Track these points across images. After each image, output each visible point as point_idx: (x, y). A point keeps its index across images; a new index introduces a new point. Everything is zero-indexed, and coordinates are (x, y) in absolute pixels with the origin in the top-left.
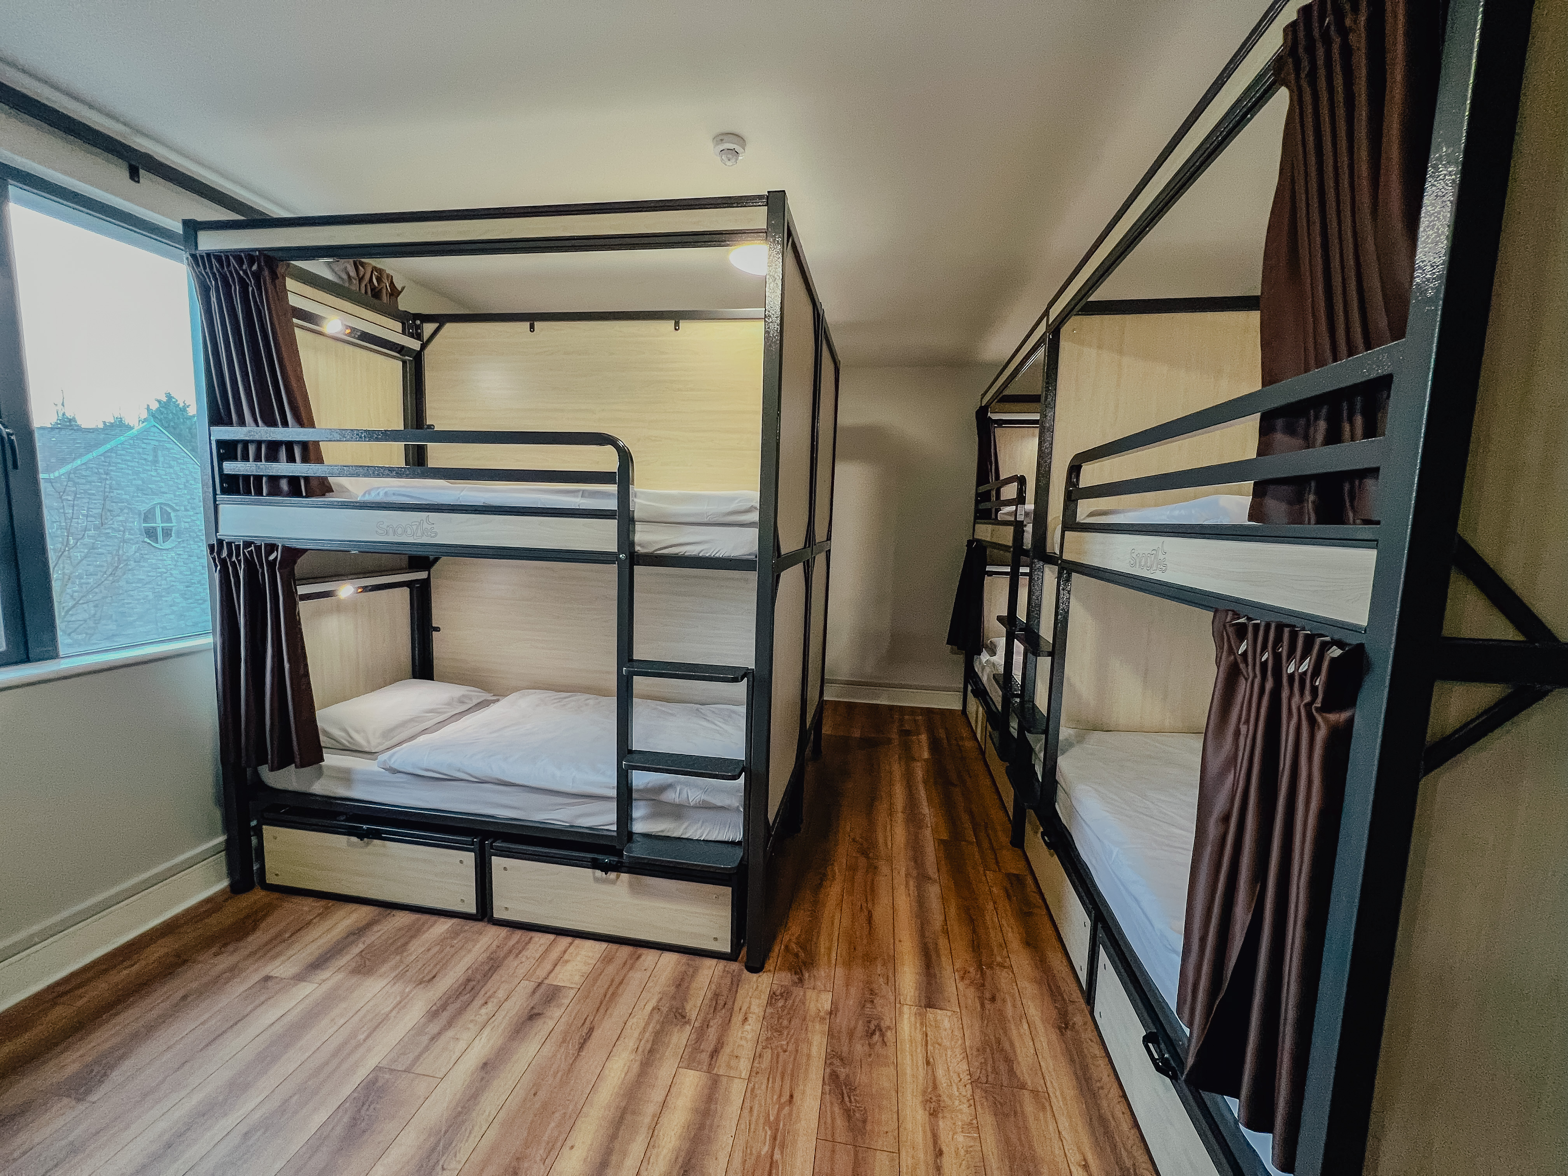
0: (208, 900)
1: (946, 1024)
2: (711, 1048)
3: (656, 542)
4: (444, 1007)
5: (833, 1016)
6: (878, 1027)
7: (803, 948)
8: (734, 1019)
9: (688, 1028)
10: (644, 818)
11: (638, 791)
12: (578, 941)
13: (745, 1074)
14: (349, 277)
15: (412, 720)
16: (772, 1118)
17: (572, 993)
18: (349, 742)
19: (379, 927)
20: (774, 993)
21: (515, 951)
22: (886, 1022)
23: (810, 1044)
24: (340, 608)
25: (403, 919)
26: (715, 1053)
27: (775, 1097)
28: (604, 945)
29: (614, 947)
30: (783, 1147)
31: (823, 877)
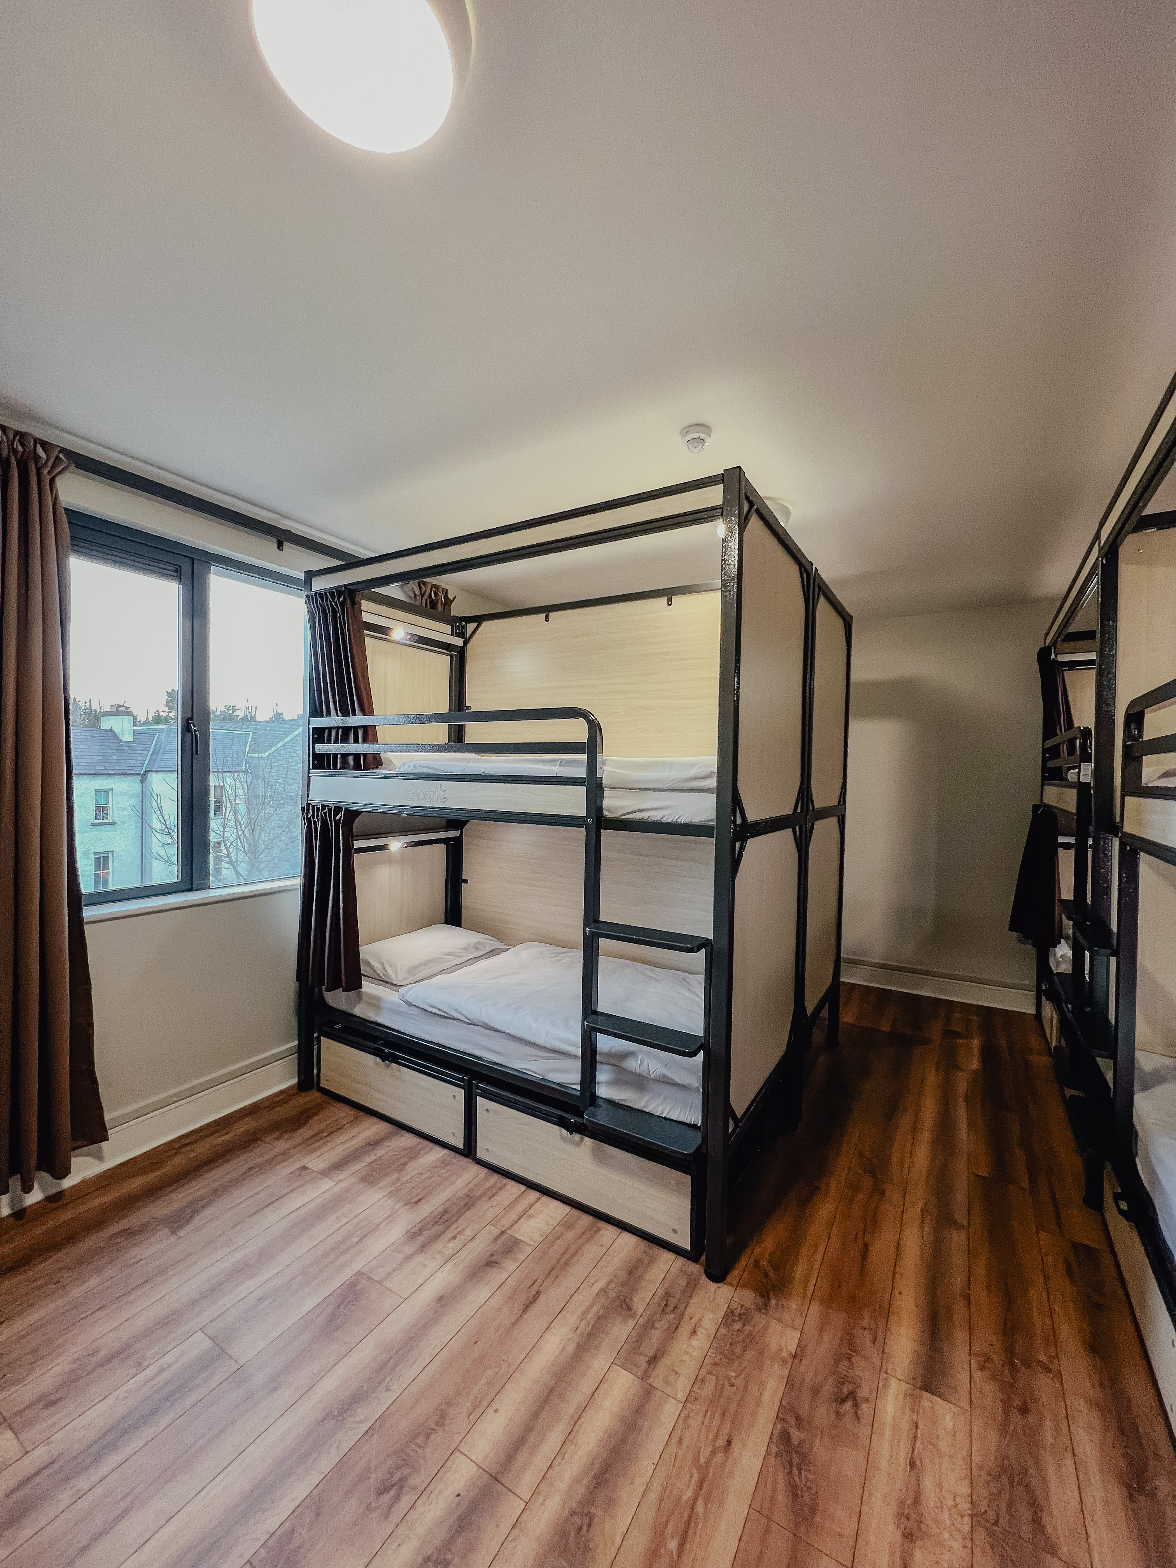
0: (281, 1093)
1: (948, 1422)
2: (650, 1352)
3: (622, 808)
4: (420, 1232)
5: (797, 1360)
6: (852, 1395)
7: (776, 1268)
8: (681, 1330)
9: (631, 1323)
10: (609, 1083)
11: (600, 1053)
12: (545, 1199)
13: (681, 1396)
14: (415, 595)
15: (433, 960)
16: (702, 1460)
17: (529, 1250)
18: (383, 974)
19: (389, 1144)
20: (732, 1312)
21: (489, 1194)
22: (863, 1392)
23: (762, 1386)
24: (390, 861)
25: (409, 1140)
26: (653, 1360)
27: (711, 1436)
28: (567, 1209)
29: (577, 1213)
30: (708, 1499)
31: (814, 1190)
